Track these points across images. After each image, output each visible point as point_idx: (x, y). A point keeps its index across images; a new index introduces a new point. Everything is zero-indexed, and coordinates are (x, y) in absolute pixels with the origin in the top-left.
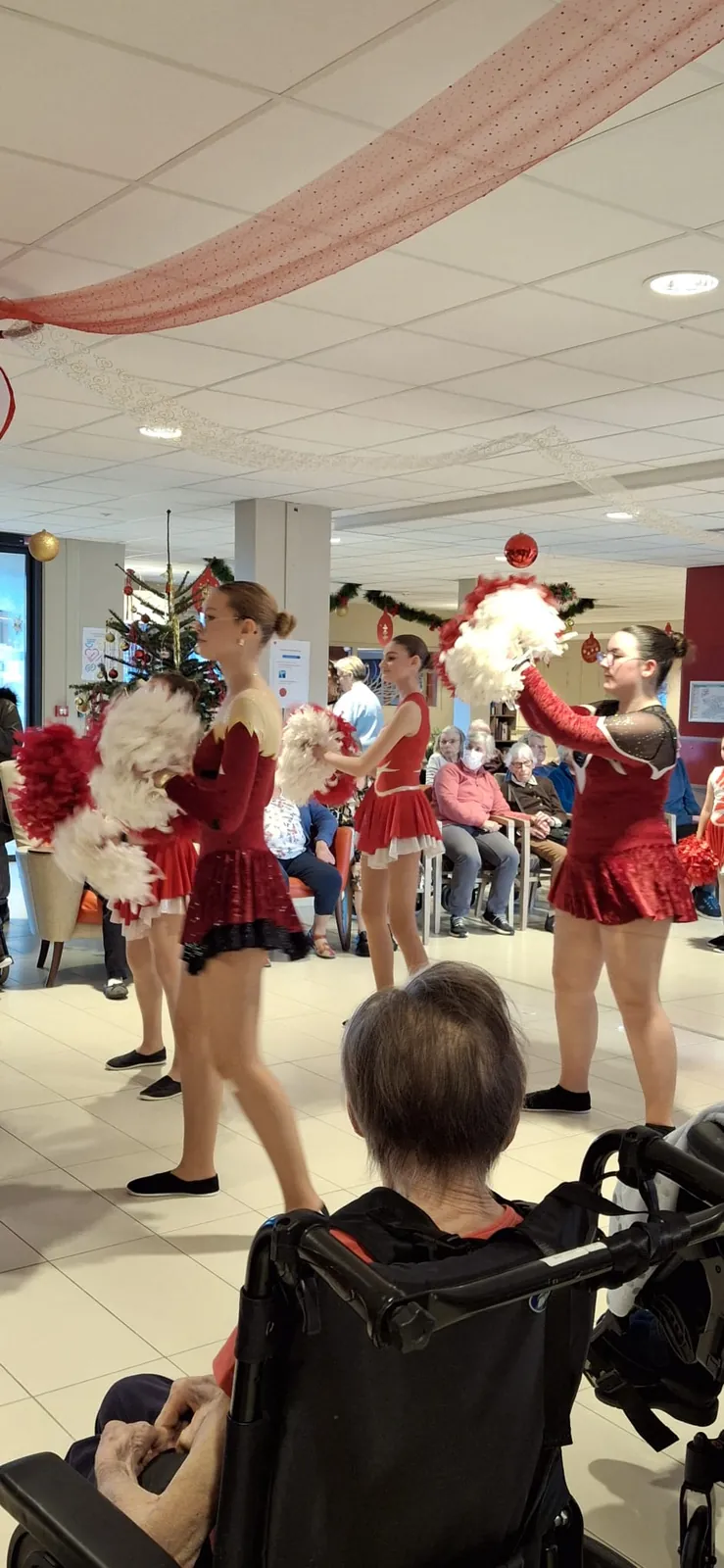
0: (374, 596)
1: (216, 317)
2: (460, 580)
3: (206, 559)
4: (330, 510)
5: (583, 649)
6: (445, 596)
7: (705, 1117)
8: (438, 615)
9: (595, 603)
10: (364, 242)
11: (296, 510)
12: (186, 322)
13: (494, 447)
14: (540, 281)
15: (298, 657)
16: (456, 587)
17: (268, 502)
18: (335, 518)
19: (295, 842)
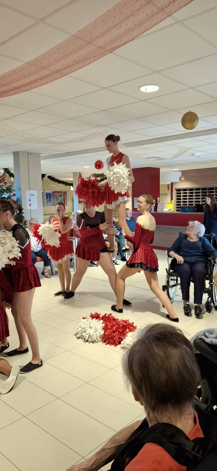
0: (50, 177)
1: (19, 93)
2: (73, 173)
3: (3, 168)
4: (40, 154)
6: (70, 177)
7: (197, 337)
8: (67, 182)
9: (107, 178)
10: (61, 73)
11: (30, 154)
12: (8, 95)
13: (90, 136)
14: (109, 87)
15: (34, 195)
16: (72, 175)
17: (23, 152)
18: (42, 156)
19: (38, 247)
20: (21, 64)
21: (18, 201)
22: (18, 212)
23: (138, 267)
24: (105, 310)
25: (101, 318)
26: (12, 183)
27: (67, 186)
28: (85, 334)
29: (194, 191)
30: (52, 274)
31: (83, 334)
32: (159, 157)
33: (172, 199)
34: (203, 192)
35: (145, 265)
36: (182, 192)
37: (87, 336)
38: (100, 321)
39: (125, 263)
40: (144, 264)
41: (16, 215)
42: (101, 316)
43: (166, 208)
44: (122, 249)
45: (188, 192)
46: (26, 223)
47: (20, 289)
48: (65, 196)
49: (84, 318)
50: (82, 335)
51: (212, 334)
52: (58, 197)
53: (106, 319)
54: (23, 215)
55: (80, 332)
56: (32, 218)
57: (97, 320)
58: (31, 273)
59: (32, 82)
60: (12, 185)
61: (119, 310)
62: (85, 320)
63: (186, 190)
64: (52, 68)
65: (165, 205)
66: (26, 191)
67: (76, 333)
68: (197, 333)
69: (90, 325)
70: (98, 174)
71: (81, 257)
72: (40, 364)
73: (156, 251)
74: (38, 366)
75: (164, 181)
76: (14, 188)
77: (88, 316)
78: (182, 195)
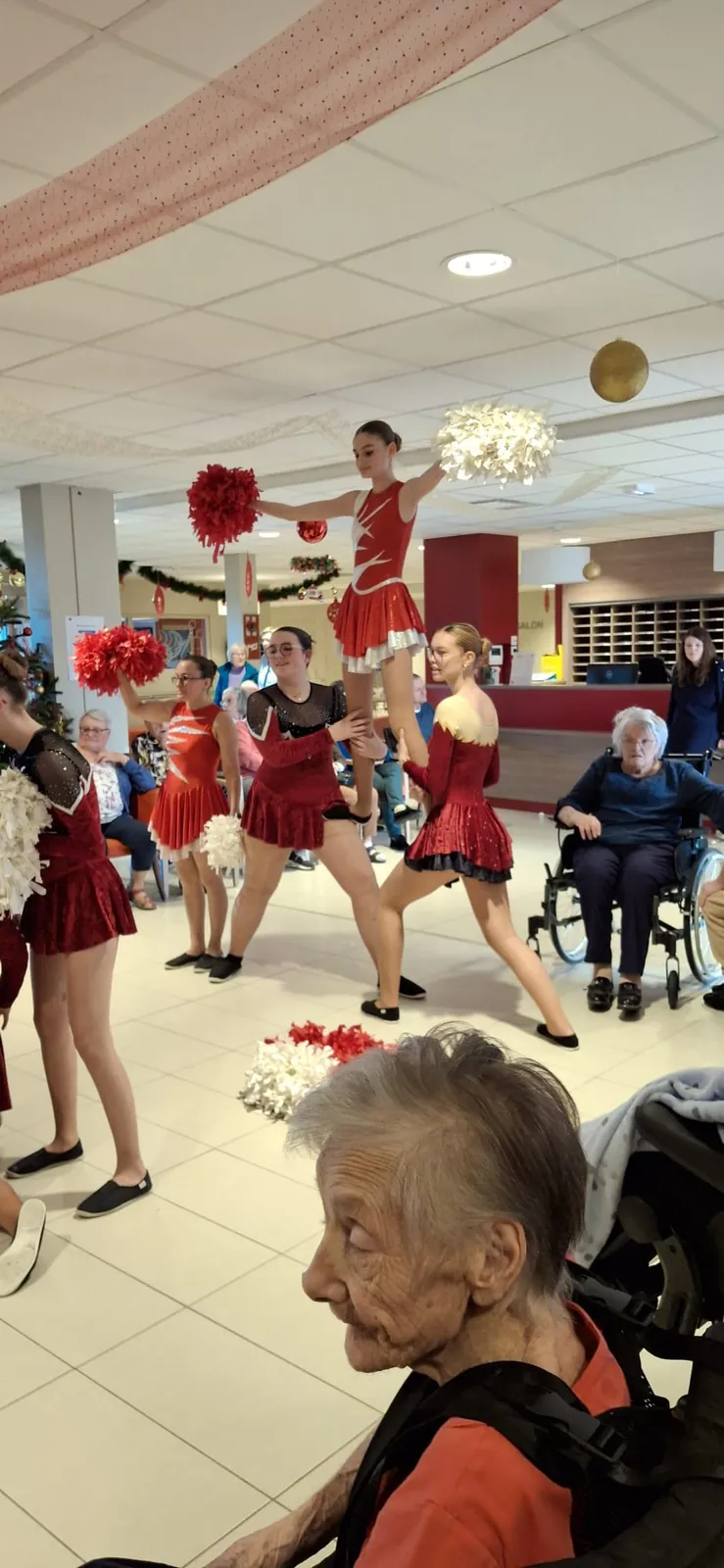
0: (146, 571)
2: (227, 555)
4: (113, 492)
5: (328, 612)
7: (648, 1097)
8: (205, 586)
9: (339, 572)
10: (176, 212)
11: (79, 493)
13: (281, 431)
14: (342, 260)
17: (54, 486)
18: (117, 501)
19: (112, 808)
20: (40, 182)
21: (40, 651)
22: (41, 690)
23: (443, 867)
24: (341, 1011)
25: (325, 1040)
26: (20, 592)
27: (206, 601)
28: (274, 1092)
29: (633, 613)
30: (160, 896)
31: (266, 1094)
32: (515, 499)
33: (559, 640)
34: (663, 617)
35: (467, 863)
36: (592, 615)
37: (281, 1100)
38: (322, 1048)
39: (401, 855)
40: (465, 858)
41: (34, 701)
42: (326, 1033)
43: (539, 671)
44: (393, 810)
45: (612, 614)
46: (70, 727)
47: (68, 941)
48: (200, 635)
49: (268, 1042)
50: (262, 1097)
51: (696, 1086)
52: (176, 639)
53: (346, 1043)
54: (59, 699)
55: (257, 1088)
56: (88, 710)
57: (312, 1046)
58: (102, 890)
59: (78, 246)
60: (18, 598)
61: (387, 1010)
62: (272, 1048)
63: (606, 609)
64: (147, 197)
65: (536, 658)
66: (67, 618)
67: (243, 1091)
68: (647, 1086)
69: (289, 1063)
70: (309, 559)
71: (262, 838)
72: (143, 1185)
73: (503, 815)
74: (136, 1192)
75: (533, 580)
76: (28, 607)
77: (284, 1035)
78: (592, 625)
